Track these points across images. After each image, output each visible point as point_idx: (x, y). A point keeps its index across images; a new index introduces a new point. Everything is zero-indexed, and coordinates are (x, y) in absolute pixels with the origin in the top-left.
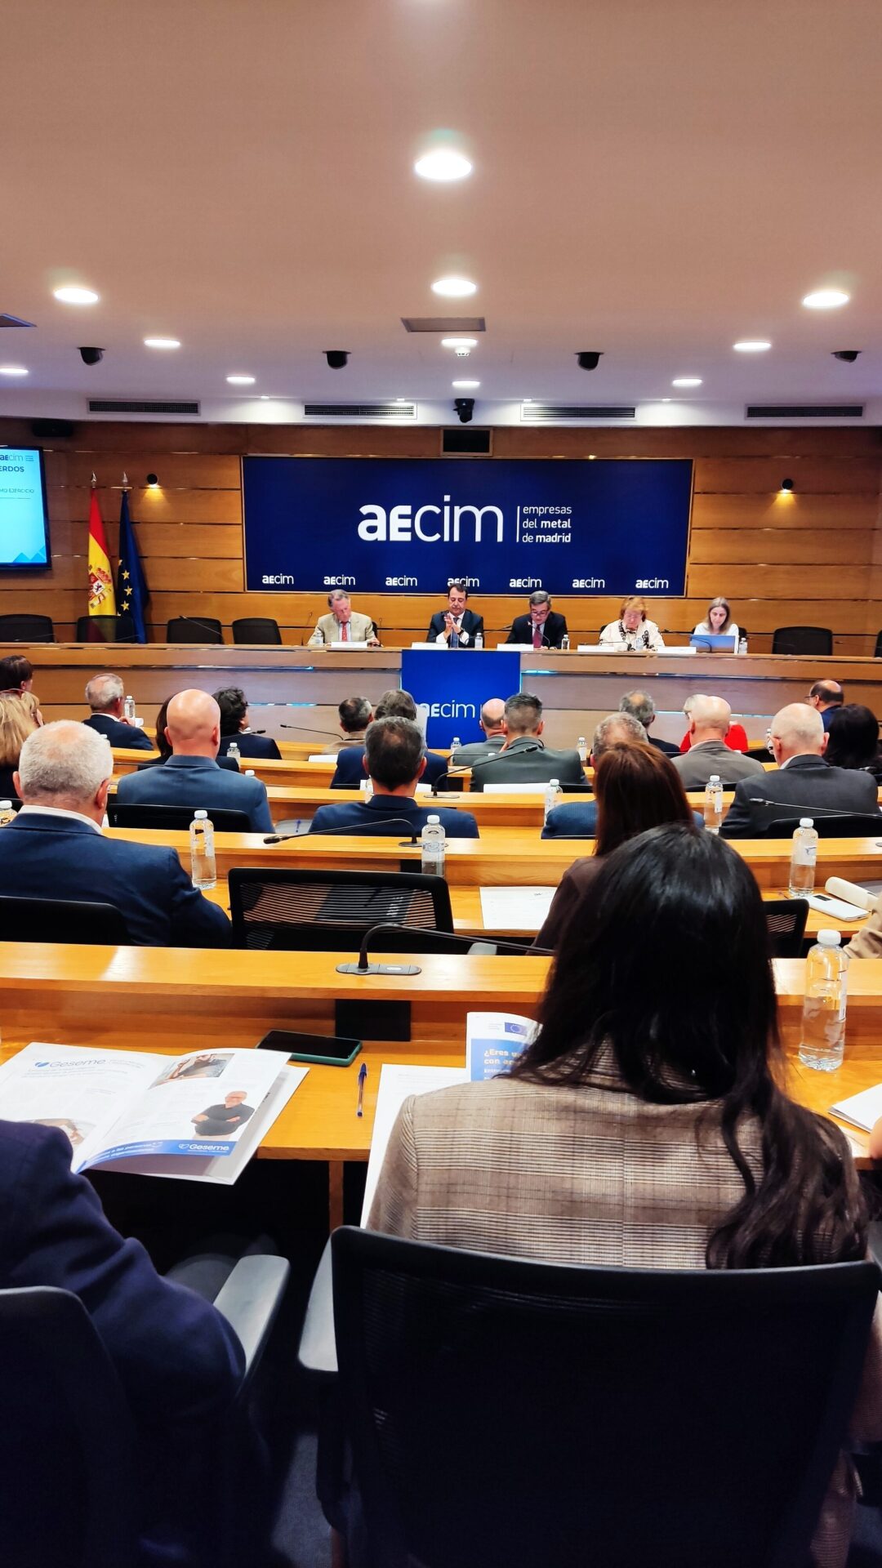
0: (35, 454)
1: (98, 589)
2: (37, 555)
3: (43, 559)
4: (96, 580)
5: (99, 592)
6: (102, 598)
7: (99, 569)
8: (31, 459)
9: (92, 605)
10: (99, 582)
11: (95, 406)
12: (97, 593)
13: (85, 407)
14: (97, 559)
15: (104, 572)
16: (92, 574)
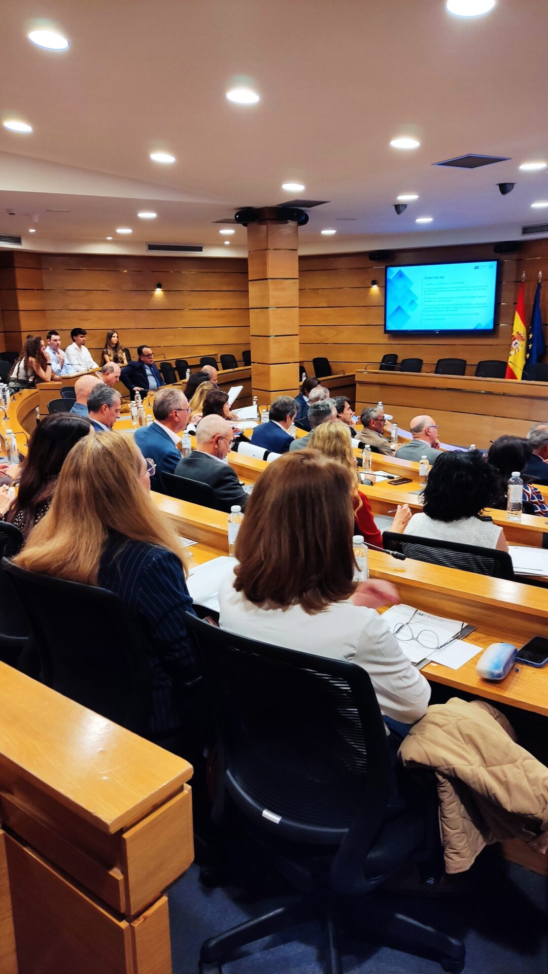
0: (494, 264)
1: (515, 345)
2: (488, 324)
3: (491, 327)
4: (515, 339)
5: (516, 347)
6: (517, 350)
7: (518, 332)
8: (491, 267)
9: (510, 355)
10: (516, 340)
11: (525, 230)
12: (514, 348)
13: (520, 231)
14: (519, 326)
15: (520, 334)
16: (513, 336)
